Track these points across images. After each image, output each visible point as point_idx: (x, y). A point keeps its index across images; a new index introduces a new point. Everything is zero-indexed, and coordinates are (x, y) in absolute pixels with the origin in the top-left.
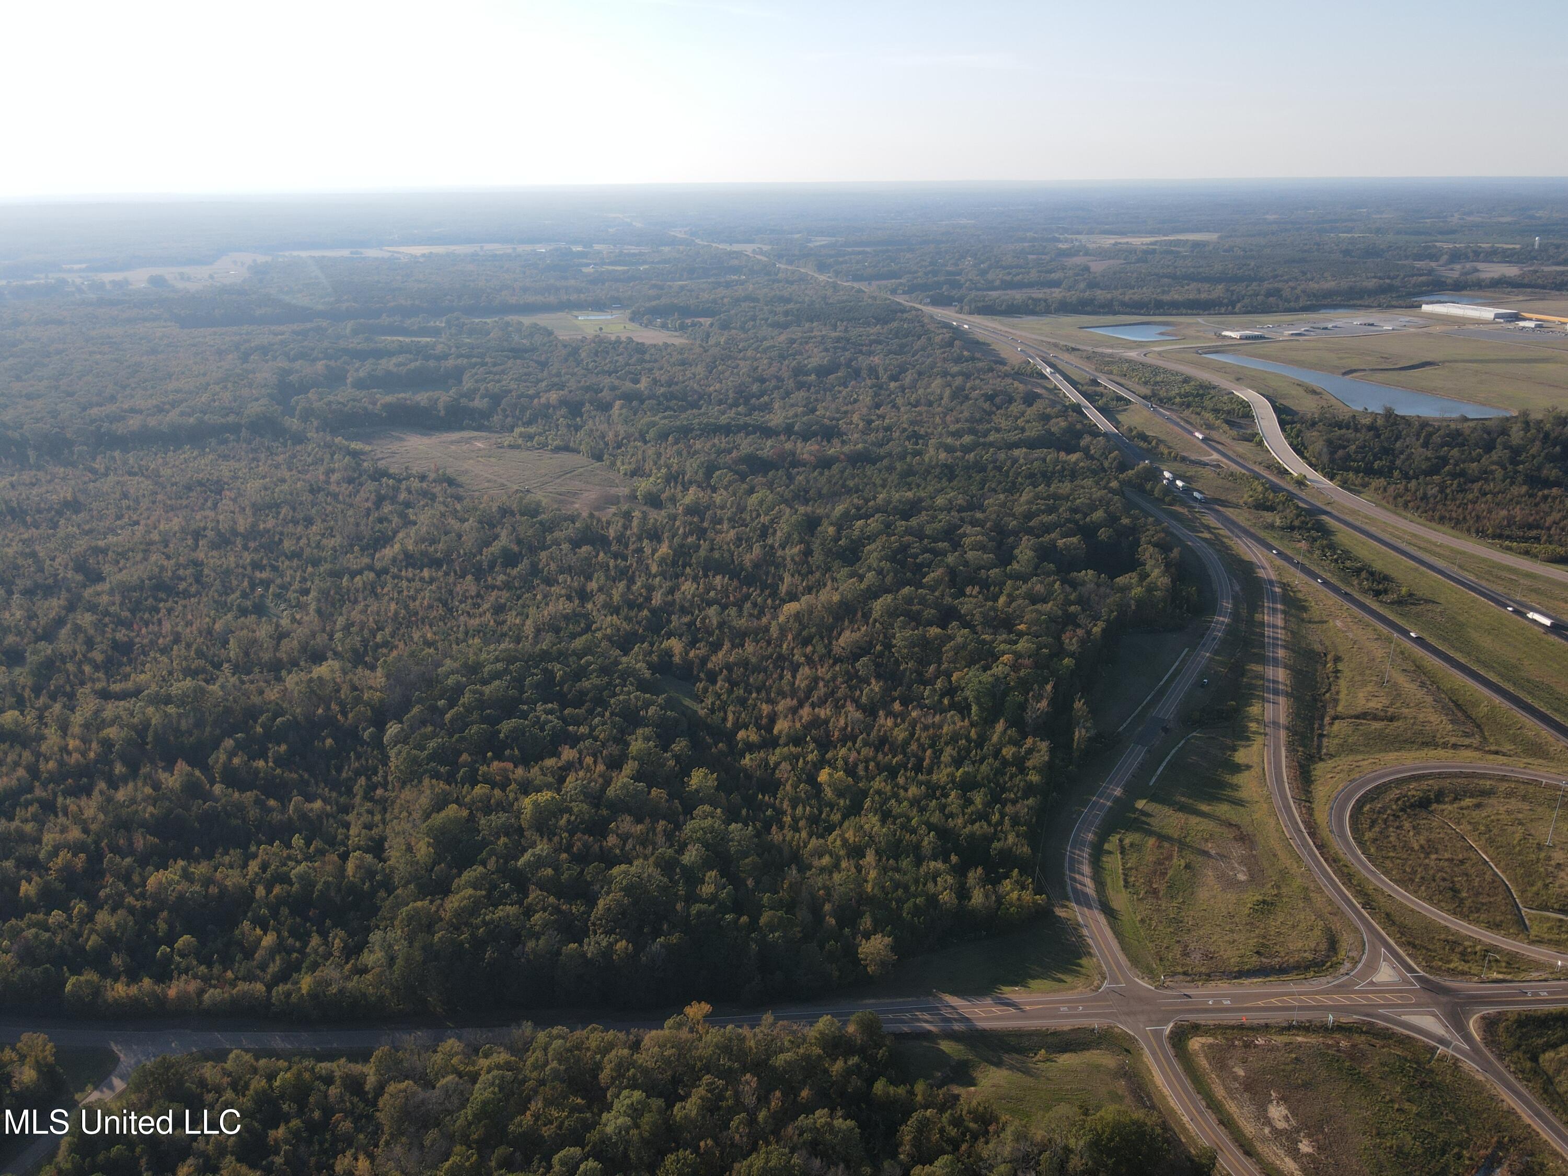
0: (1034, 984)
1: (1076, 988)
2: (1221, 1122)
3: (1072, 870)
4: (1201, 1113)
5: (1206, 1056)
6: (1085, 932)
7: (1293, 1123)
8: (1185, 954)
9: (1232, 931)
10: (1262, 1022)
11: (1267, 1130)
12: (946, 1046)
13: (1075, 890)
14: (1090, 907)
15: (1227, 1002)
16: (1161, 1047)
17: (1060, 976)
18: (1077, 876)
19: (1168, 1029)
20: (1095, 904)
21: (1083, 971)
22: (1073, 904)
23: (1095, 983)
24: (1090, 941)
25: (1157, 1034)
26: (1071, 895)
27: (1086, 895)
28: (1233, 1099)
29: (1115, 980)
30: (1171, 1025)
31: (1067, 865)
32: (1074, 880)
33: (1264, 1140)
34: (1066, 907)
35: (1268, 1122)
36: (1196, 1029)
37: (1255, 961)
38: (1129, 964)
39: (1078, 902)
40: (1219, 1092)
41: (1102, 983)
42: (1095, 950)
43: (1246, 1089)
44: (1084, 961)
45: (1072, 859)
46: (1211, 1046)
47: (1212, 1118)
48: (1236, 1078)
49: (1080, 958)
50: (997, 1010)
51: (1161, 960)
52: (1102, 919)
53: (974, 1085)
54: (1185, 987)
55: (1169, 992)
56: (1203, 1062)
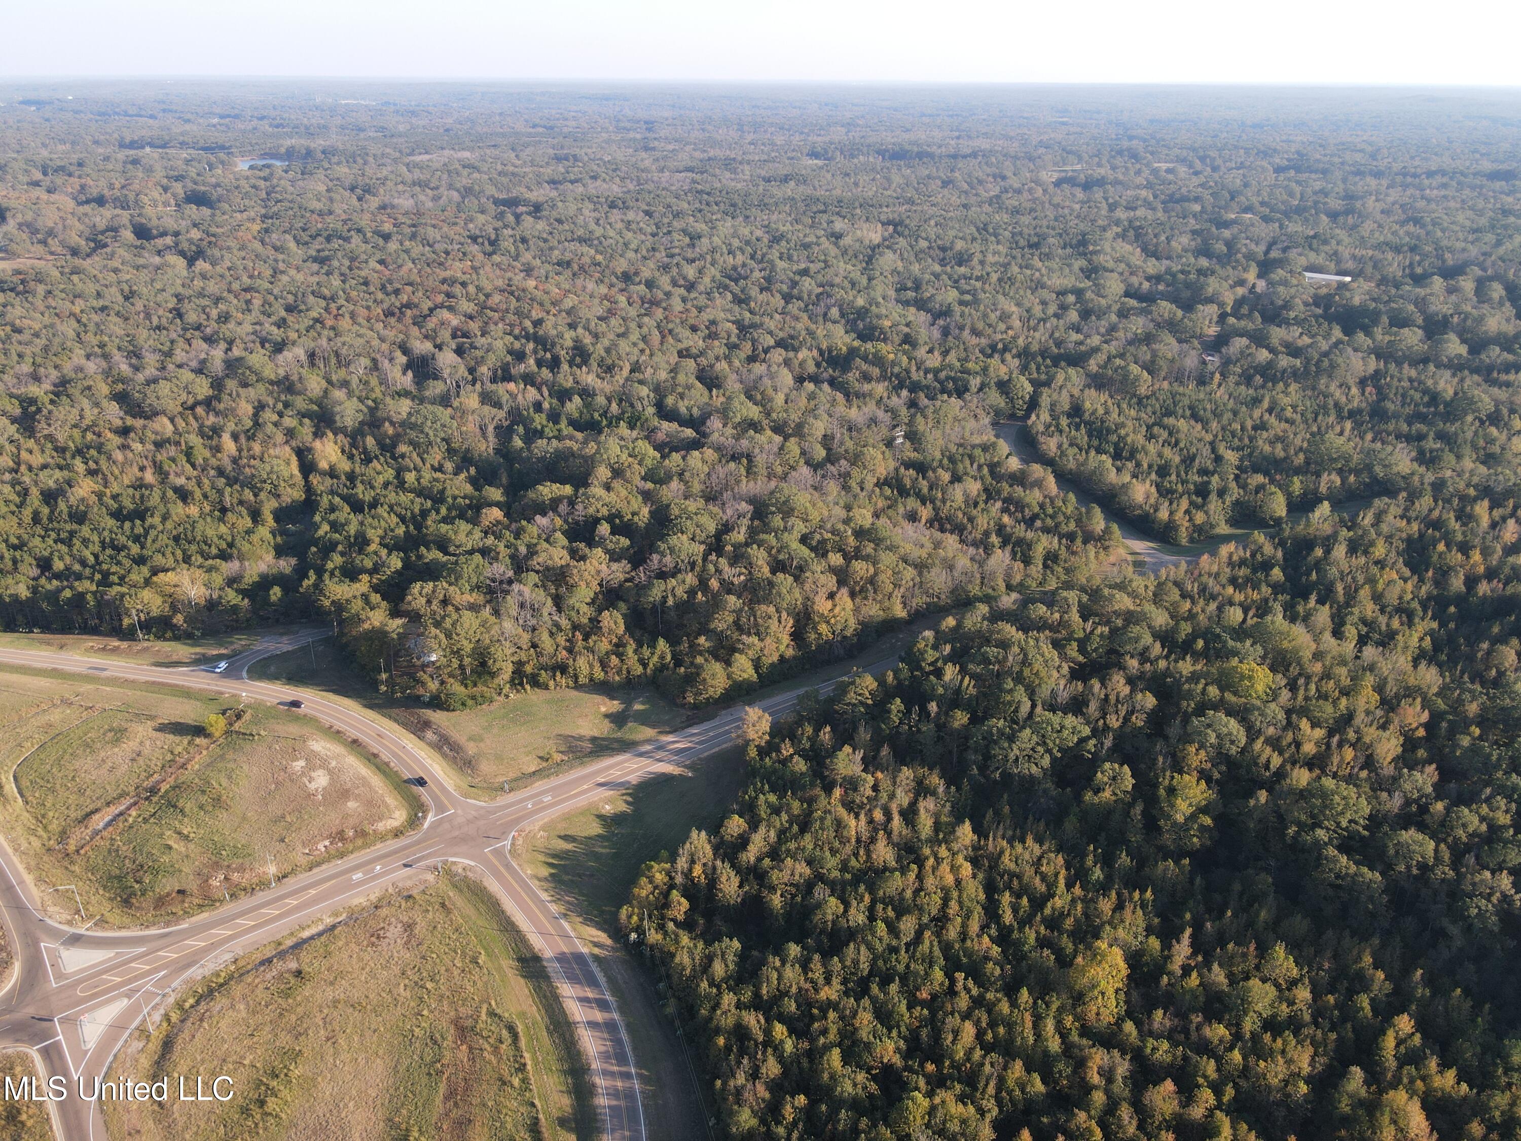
0: (595, 829)
1: (542, 828)
2: (375, 756)
3: (610, 1026)
4: (395, 755)
5: (387, 806)
6: (554, 908)
7: (305, 780)
8: (409, 927)
9: (336, 1002)
10: (315, 871)
11: (334, 764)
12: (649, 732)
13: (592, 982)
14: (561, 958)
15: (357, 876)
16: (435, 798)
17: (569, 846)
18: (599, 1016)
19: (430, 818)
20: (553, 968)
21: (542, 858)
22: (585, 950)
23: (520, 842)
24: (545, 896)
25: (441, 808)
26: (594, 967)
27: (573, 979)
28: (364, 778)
29: (498, 853)
30: (426, 825)
31: (624, 1036)
32: (602, 1005)
33: (337, 757)
34: (596, 945)
35: (330, 772)
36: (397, 833)
37: (307, 960)
38: (486, 884)
39: (579, 958)
40: (377, 781)
41: (513, 844)
42: (534, 885)
43: (347, 791)
44: (545, 872)
45: (621, 1059)
46: (380, 819)
47: (385, 756)
48: (357, 797)
49: (551, 875)
50: (615, 774)
51: (443, 905)
52: (537, 942)
53: (606, 716)
54: (410, 878)
55: (430, 862)
56: (392, 800)
